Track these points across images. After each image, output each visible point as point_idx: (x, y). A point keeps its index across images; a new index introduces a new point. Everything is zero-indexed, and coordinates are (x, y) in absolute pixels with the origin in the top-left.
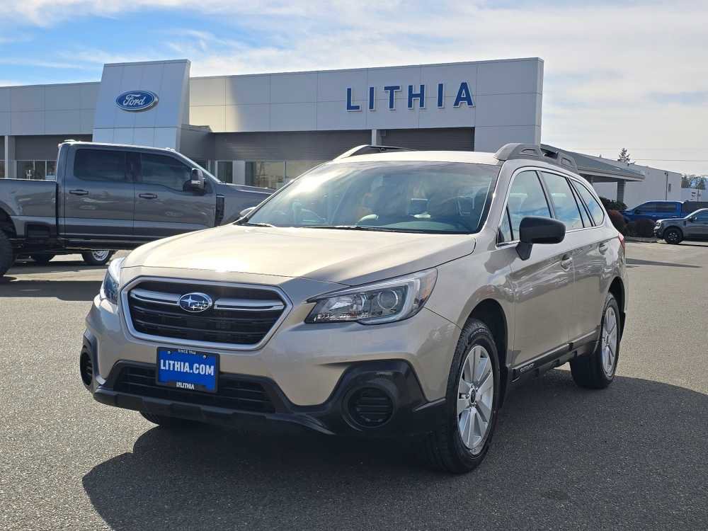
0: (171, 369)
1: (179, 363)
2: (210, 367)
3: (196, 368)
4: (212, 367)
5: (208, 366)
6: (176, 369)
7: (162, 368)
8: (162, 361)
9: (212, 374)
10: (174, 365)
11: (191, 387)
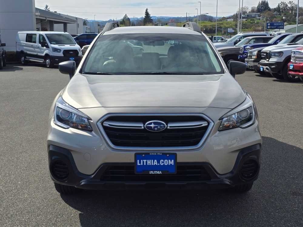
0: (145, 164)
1: (150, 160)
2: (171, 161)
3: (162, 162)
4: (173, 161)
5: (169, 160)
6: (148, 164)
7: (138, 164)
8: (138, 161)
9: (173, 164)
10: (146, 162)
11: (158, 172)
